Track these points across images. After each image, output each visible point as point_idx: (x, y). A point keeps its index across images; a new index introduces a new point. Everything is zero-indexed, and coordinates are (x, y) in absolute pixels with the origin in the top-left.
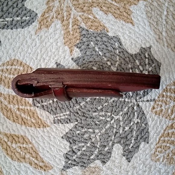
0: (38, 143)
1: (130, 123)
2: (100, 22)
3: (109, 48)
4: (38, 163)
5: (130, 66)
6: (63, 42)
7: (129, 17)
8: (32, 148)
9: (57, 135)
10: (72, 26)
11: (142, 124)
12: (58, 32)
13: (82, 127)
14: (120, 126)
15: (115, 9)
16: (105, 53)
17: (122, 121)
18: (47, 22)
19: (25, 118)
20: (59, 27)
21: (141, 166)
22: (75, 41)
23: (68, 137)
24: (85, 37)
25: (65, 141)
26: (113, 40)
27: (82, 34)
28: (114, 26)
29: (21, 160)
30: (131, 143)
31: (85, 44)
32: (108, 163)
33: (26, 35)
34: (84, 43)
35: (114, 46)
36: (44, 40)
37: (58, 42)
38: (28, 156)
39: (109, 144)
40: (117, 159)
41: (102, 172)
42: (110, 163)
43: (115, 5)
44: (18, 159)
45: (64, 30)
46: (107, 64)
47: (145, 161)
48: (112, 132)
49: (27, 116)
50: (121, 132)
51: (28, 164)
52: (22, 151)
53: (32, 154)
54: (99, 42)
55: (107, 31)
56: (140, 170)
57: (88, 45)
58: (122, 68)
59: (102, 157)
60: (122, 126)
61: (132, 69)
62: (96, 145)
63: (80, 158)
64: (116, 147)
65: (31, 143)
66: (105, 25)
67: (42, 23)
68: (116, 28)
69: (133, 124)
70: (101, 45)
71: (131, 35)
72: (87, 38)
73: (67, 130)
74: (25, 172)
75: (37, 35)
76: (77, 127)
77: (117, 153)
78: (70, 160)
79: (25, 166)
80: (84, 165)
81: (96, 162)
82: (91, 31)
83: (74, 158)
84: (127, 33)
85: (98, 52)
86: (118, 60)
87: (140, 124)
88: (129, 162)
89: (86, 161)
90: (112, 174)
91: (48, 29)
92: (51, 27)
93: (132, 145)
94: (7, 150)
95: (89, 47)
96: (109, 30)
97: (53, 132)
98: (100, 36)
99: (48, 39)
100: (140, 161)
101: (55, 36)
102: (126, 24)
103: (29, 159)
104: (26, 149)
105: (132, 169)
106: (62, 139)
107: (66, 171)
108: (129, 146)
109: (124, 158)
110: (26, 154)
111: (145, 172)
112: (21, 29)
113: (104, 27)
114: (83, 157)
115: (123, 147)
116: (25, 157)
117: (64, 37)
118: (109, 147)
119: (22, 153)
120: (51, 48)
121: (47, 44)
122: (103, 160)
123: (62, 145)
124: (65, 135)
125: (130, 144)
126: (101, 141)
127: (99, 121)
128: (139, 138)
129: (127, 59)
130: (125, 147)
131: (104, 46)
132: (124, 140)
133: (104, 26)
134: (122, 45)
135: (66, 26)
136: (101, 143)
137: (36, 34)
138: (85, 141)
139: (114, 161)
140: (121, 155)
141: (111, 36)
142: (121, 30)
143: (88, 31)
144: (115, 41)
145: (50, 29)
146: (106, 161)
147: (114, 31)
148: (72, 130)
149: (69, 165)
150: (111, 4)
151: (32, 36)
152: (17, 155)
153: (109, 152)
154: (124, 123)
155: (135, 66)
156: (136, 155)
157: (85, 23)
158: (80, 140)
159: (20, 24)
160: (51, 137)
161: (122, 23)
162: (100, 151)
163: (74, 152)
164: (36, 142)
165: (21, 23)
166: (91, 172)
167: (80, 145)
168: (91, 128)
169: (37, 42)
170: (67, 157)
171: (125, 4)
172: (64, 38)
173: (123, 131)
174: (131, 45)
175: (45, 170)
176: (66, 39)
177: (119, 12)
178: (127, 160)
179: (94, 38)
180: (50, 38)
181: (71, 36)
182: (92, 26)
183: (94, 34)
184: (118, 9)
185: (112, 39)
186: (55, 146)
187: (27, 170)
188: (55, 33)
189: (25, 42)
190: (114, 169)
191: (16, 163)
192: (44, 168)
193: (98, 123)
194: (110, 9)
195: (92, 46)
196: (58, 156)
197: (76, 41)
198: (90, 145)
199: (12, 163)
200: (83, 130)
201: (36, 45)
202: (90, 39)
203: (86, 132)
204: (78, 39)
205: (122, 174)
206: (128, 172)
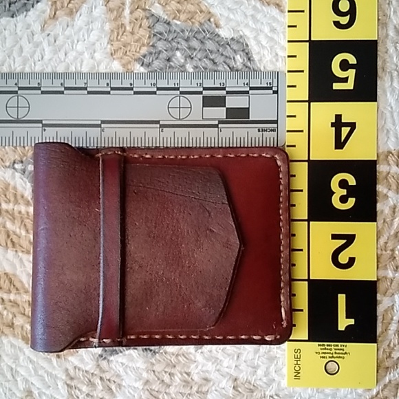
2: (200, 2)
3: (220, 68)
6: (108, 50)
8: (30, 304)
10: (131, 13)
12: (97, 25)
18: (69, 3)
19: (15, 233)
20: (98, 15)
22: (138, 49)
24: (161, 39)
26: (231, 49)
27: (155, 31)
28: (233, 14)
29: (4, 330)
31: (161, 56)
33: (19, 33)
34: (159, 54)
35: (232, 63)
36: (63, 46)
37: (94, 52)
38: (19, 321)
41: (193, 366)
45: (110, 21)
49: (20, 228)
51: (20, 340)
52: (5, 309)
53: (29, 317)
54: (196, 52)
55: (215, 24)
57: (169, 60)
65: (27, 291)
66: (211, 10)
67: (58, 3)
68: (239, 17)
70: (200, 60)
71: (275, 37)
72: (165, 42)
74: (11, 358)
75: (47, 32)
79: (12, 345)
80: (152, 348)
82: (176, 24)
84: (267, 30)
90: (218, 370)
91: (73, 20)
92: (78, 14)
95: (171, 63)
96: (222, 23)
98: (200, 36)
99: (73, 42)
101: (89, 36)
102: (264, 8)
103: (22, 327)
104: (15, 304)
105: (265, 361)
107: (108, 361)
110: (15, 316)
112: (8, 19)
113: (210, 15)
116: (13, 324)
117: (112, 38)
119: (5, 313)
120: (79, 65)
121: (68, 55)
131: (207, 62)
133: (210, 13)
134: (253, 60)
135: (115, 13)
137: (43, 29)
141: (226, 39)
142: (251, 23)
143: (169, 24)
144: (235, 51)
145: (76, 20)
147: (234, 24)
151: (33, 35)
157: (162, 5)
159: (8, 6)
161: (255, 6)
165: (10, 4)
166: (168, 365)
169: (46, 50)
172: (110, 41)
174: (274, 60)
175: (58, 356)
176: (116, 44)
179: (183, 43)
180: (76, 42)
181: (126, 36)
182: (179, 11)
183: (183, 31)
185: (228, 44)
187: (17, 355)
188: (88, 30)
189: (16, 49)
190: (223, 359)
195: (179, 61)
197: (140, 49)
201: (42, 58)
202: (174, 44)
204: (144, 45)
205: (241, 371)
206: (255, 368)
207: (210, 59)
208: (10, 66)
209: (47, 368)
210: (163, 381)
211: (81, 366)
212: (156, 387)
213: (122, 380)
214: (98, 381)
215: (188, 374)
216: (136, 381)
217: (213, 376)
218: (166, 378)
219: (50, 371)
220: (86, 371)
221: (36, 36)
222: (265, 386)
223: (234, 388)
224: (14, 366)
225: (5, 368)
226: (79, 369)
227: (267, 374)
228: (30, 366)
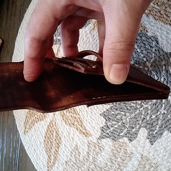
0: (83, 116)
1: (157, 113)
2: (142, 23)
3: (147, 47)
4: (82, 130)
5: (163, 63)
7: (168, 19)
8: (79, 119)
9: (97, 112)
11: (168, 115)
13: (116, 109)
14: (148, 114)
15: (156, 12)
16: (142, 51)
17: (150, 110)
21: (162, 151)
23: (105, 115)
25: (103, 117)
26: (151, 40)
28: (153, 27)
30: (156, 129)
32: (134, 142)
33: (83, 34)
35: (151, 45)
38: (76, 123)
39: (136, 127)
40: (142, 140)
41: (128, 148)
42: (136, 142)
43: (156, 8)
44: (70, 124)
46: (143, 60)
47: (166, 147)
48: (141, 117)
50: (148, 119)
51: (76, 129)
52: (72, 119)
53: (79, 122)
54: (139, 40)
55: (146, 31)
56: (160, 153)
58: (156, 64)
59: (130, 136)
60: (149, 114)
61: (165, 65)
62: (126, 125)
63: (112, 133)
64: (142, 130)
65: (79, 115)
66: (145, 26)
68: (155, 29)
69: (160, 114)
70: (140, 43)
71: (168, 36)
73: (105, 110)
75: (91, 34)
76: (112, 108)
77: (142, 135)
78: (105, 133)
79: (73, 130)
80: (115, 139)
81: (124, 138)
83: (108, 132)
84: (165, 33)
85: (137, 50)
86: (154, 57)
87: (166, 115)
88: (152, 144)
89: (116, 136)
93: (156, 131)
94: (63, 116)
96: (149, 31)
97: (95, 109)
98: (140, 35)
100: (162, 146)
102: (165, 25)
104: (75, 118)
105: (153, 151)
106: (100, 116)
107: (101, 140)
108: (154, 132)
109: (148, 141)
111: (165, 156)
113: (145, 28)
114: (114, 132)
115: (148, 131)
116: (74, 124)
118: (136, 129)
119: (72, 120)
122: (130, 138)
123: (100, 120)
124: (103, 113)
125: (154, 130)
126: (130, 123)
127: (130, 107)
128: (163, 127)
129: (162, 57)
130: (150, 132)
131: (142, 44)
132: (150, 126)
134: (159, 44)
136: (130, 124)
137: (90, 33)
138: (117, 121)
139: (139, 142)
140: (146, 137)
141: (150, 36)
142: (159, 31)
144: (153, 40)
146: (132, 140)
147: (153, 31)
148: (108, 110)
149: (103, 137)
150: (153, 7)
152: (69, 121)
153: (135, 133)
154: (152, 112)
155: (168, 63)
156: (159, 140)
158: (114, 119)
160: (93, 112)
161: (162, 25)
162: (129, 131)
163: (108, 127)
164: (82, 114)
166: (119, 146)
167: (113, 122)
168: (123, 111)
169: (90, 39)
170: (103, 130)
171: (166, 7)
173: (150, 118)
174: (167, 44)
175: (86, 136)
177: (159, 15)
178: (150, 143)
184: (159, 12)
185: (151, 38)
186: (95, 119)
187: (74, 134)
189: (82, 39)
190: (138, 147)
191: (68, 127)
192: (86, 134)
193: (129, 108)
194: (151, 12)
196: (96, 128)
198: (121, 124)
199: (65, 126)
200: (117, 112)
201: (89, 42)
203: (119, 113)
205: (145, 153)
206: (150, 153)
207: (144, 43)
208: (80, 44)
209: (82, 139)
210: (117, 150)
211: (93, 140)
212: (115, 152)
213: (105, 147)
214: (97, 146)
215: (126, 150)
216: (109, 149)
217: (135, 152)
218: (119, 150)
219: (83, 140)
220: (94, 143)
221: (88, 35)
222: (152, 159)
223: (141, 158)
224: (73, 137)
225: (71, 137)
226: (92, 141)
227: (153, 155)
228: (78, 137)
